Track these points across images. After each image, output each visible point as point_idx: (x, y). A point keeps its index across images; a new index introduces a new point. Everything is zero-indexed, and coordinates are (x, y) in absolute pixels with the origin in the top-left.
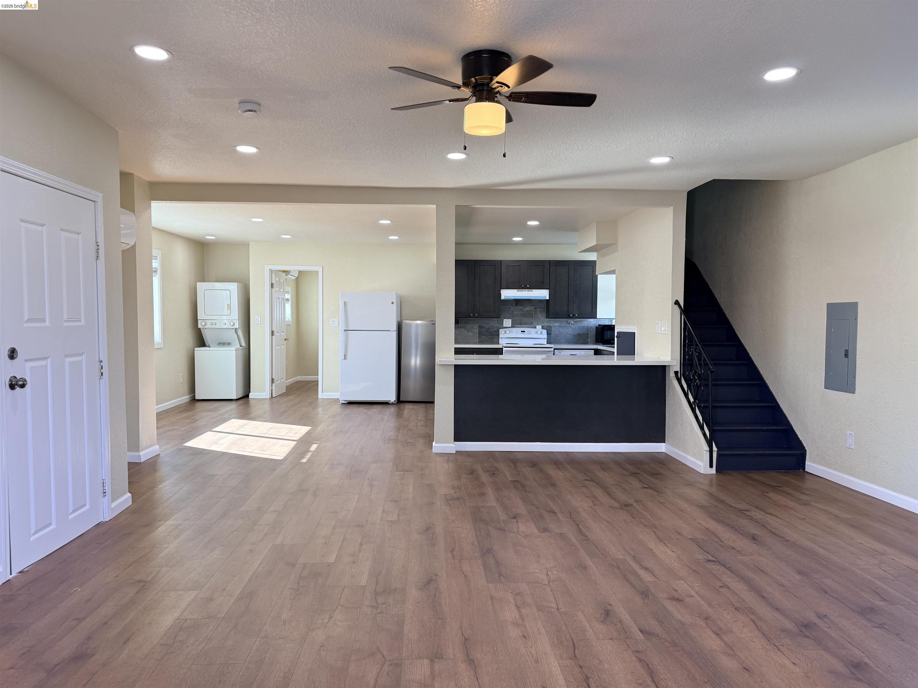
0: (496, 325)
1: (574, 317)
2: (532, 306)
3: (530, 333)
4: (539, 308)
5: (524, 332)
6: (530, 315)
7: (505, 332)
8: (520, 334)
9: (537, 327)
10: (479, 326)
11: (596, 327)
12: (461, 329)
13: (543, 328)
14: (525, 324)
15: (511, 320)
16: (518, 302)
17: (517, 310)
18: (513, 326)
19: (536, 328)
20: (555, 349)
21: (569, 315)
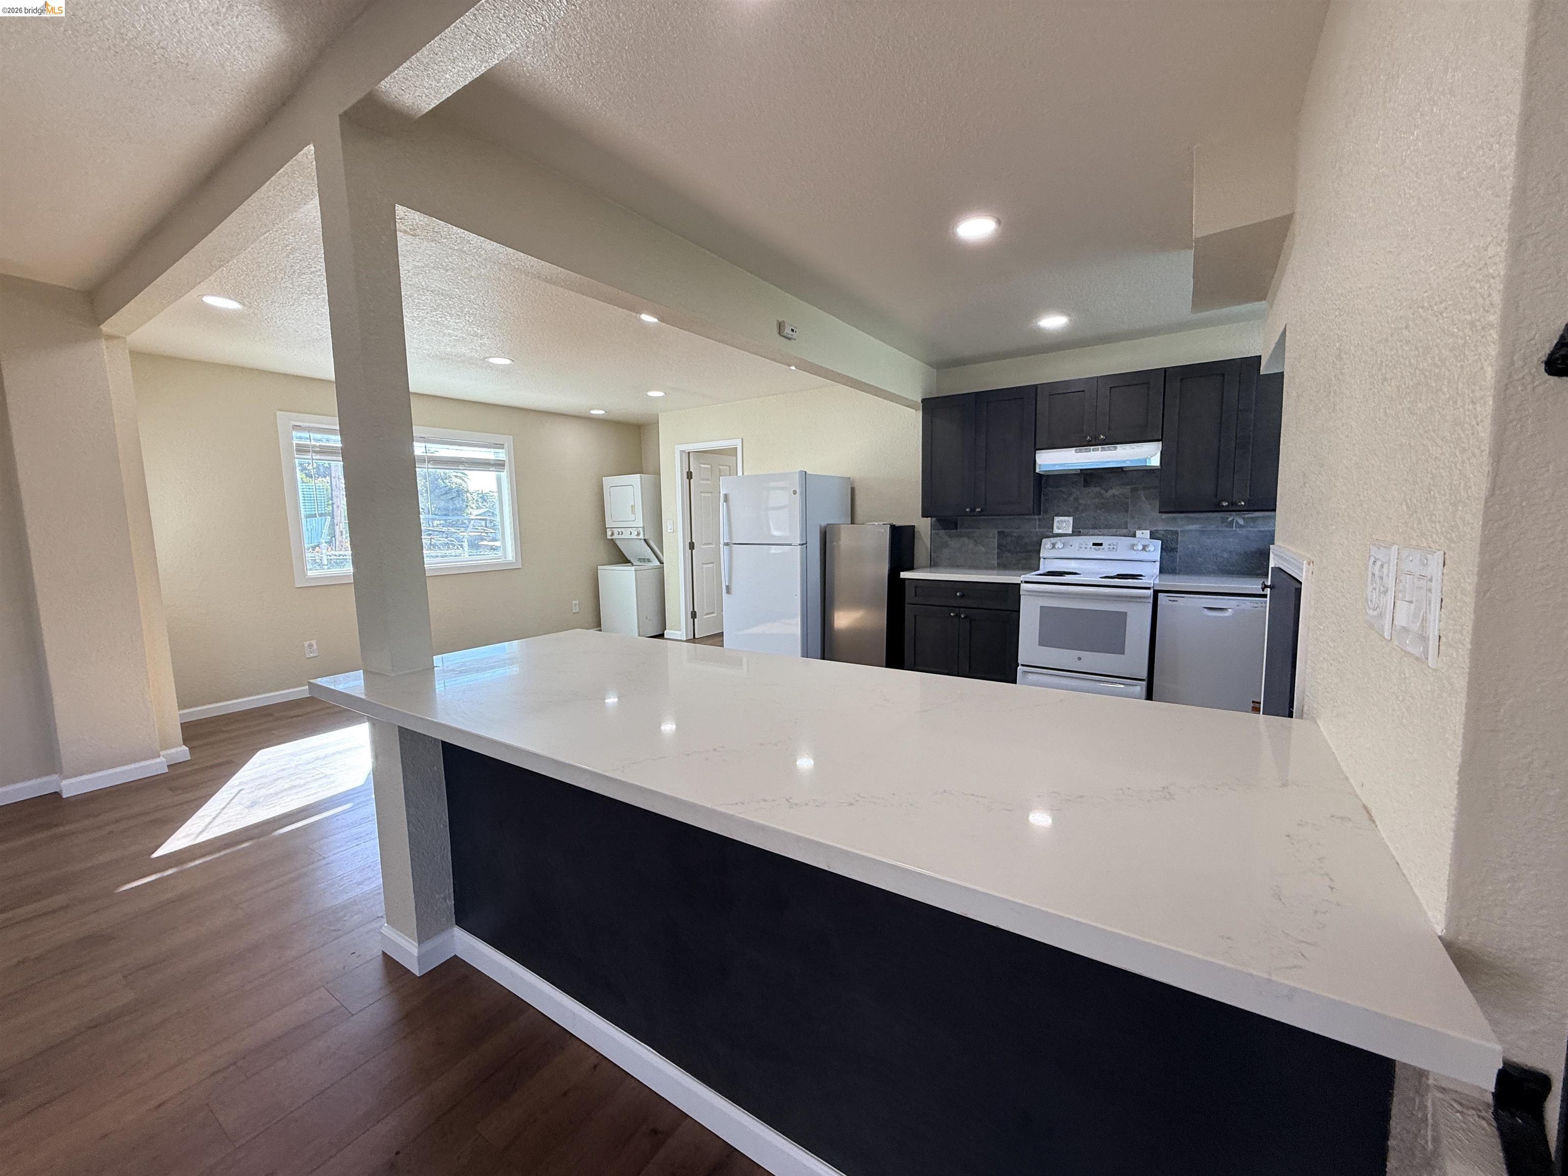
0: (1037, 530)
1: (1233, 508)
2: (1128, 484)
3: (1113, 549)
4: (1144, 488)
5: (1101, 544)
6: (1122, 506)
7: (1054, 545)
8: (1088, 549)
9: (1139, 533)
10: (999, 532)
12: (962, 539)
13: (1153, 536)
14: (1107, 527)
15: (1071, 519)
16: (1089, 476)
17: (1088, 496)
18: (1076, 532)
19: (1134, 536)
20: (1156, 593)
21: (1219, 504)
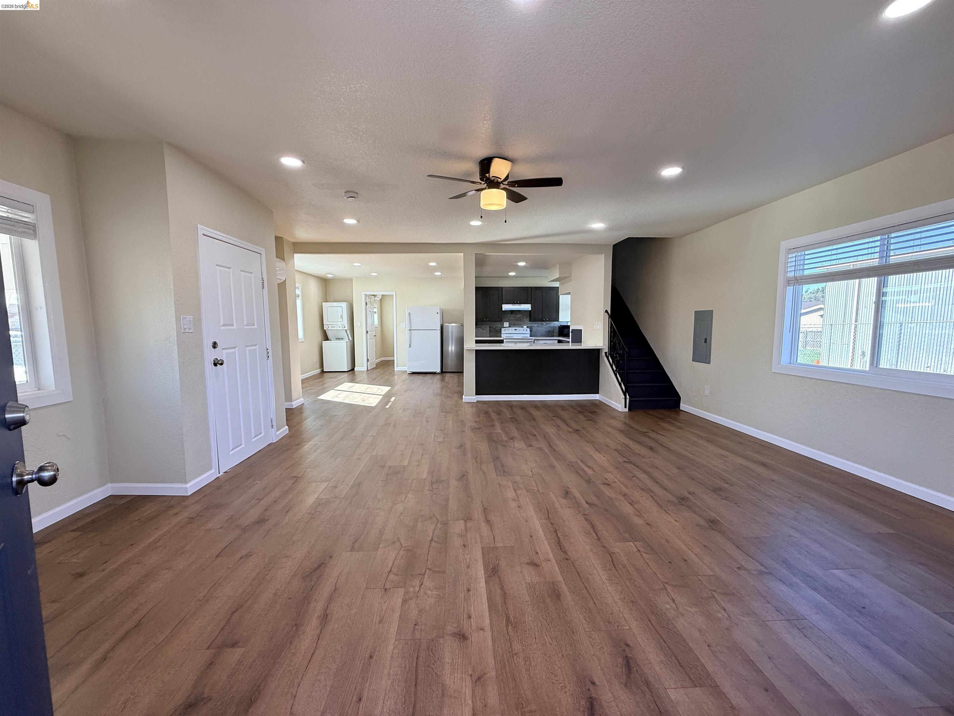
0: (500, 326)
1: (546, 321)
2: (521, 314)
3: (520, 331)
4: (525, 315)
5: (516, 329)
6: (520, 320)
7: (505, 330)
8: (514, 331)
9: (524, 327)
10: (489, 327)
11: (559, 327)
12: (479, 329)
13: (527, 327)
14: (517, 325)
15: (508, 323)
16: (512, 312)
17: (512, 317)
18: (509, 327)
19: (523, 327)
20: (534, 340)
21: (543, 320)
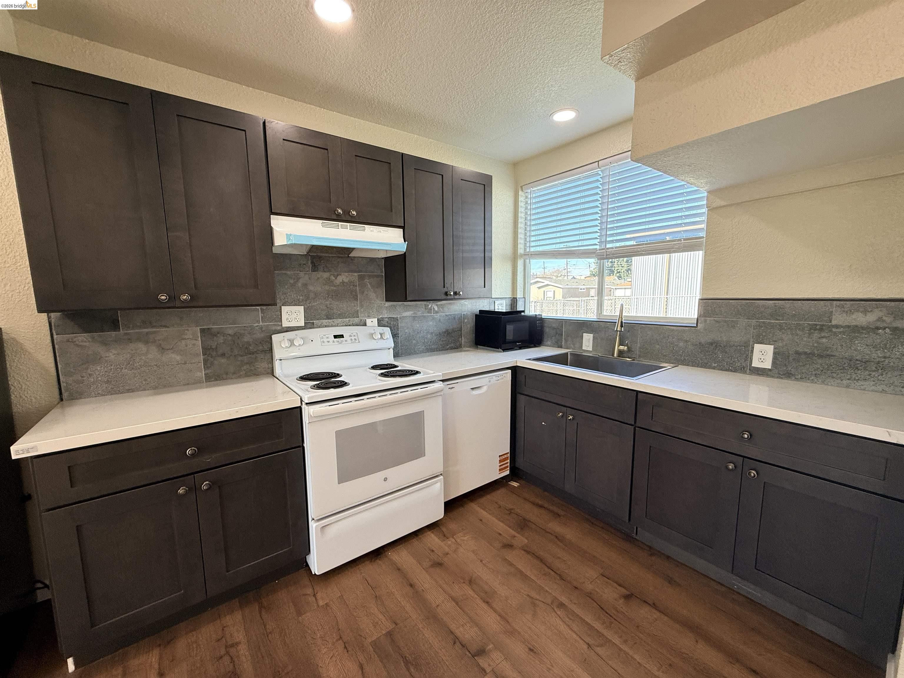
0: (261, 324)
2: (352, 271)
3: (356, 340)
4: (370, 276)
5: (342, 336)
6: (352, 294)
7: (292, 342)
8: (331, 343)
10: (202, 331)
12: (132, 346)
13: (380, 323)
14: (341, 316)
17: (317, 281)
19: (365, 325)
21: (446, 293)
